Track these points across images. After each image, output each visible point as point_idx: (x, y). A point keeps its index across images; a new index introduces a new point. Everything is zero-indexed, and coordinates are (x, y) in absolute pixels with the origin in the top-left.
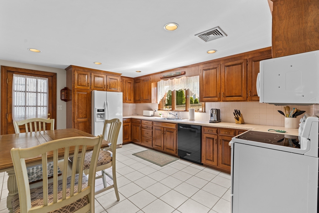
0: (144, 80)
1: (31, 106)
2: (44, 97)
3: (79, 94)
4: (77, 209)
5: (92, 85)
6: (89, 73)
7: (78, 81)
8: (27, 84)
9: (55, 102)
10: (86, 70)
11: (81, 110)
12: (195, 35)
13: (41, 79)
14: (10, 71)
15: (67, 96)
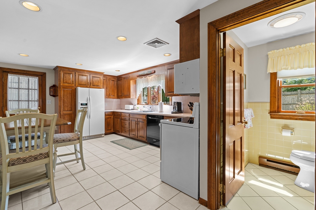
0: (125, 78)
1: (23, 101)
2: (34, 93)
3: (65, 91)
4: (39, 159)
5: (77, 82)
6: (73, 73)
7: (63, 79)
8: (20, 82)
9: (44, 97)
10: (71, 70)
11: (66, 104)
12: (144, 44)
13: (32, 78)
14: (5, 72)
15: (55, 92)
